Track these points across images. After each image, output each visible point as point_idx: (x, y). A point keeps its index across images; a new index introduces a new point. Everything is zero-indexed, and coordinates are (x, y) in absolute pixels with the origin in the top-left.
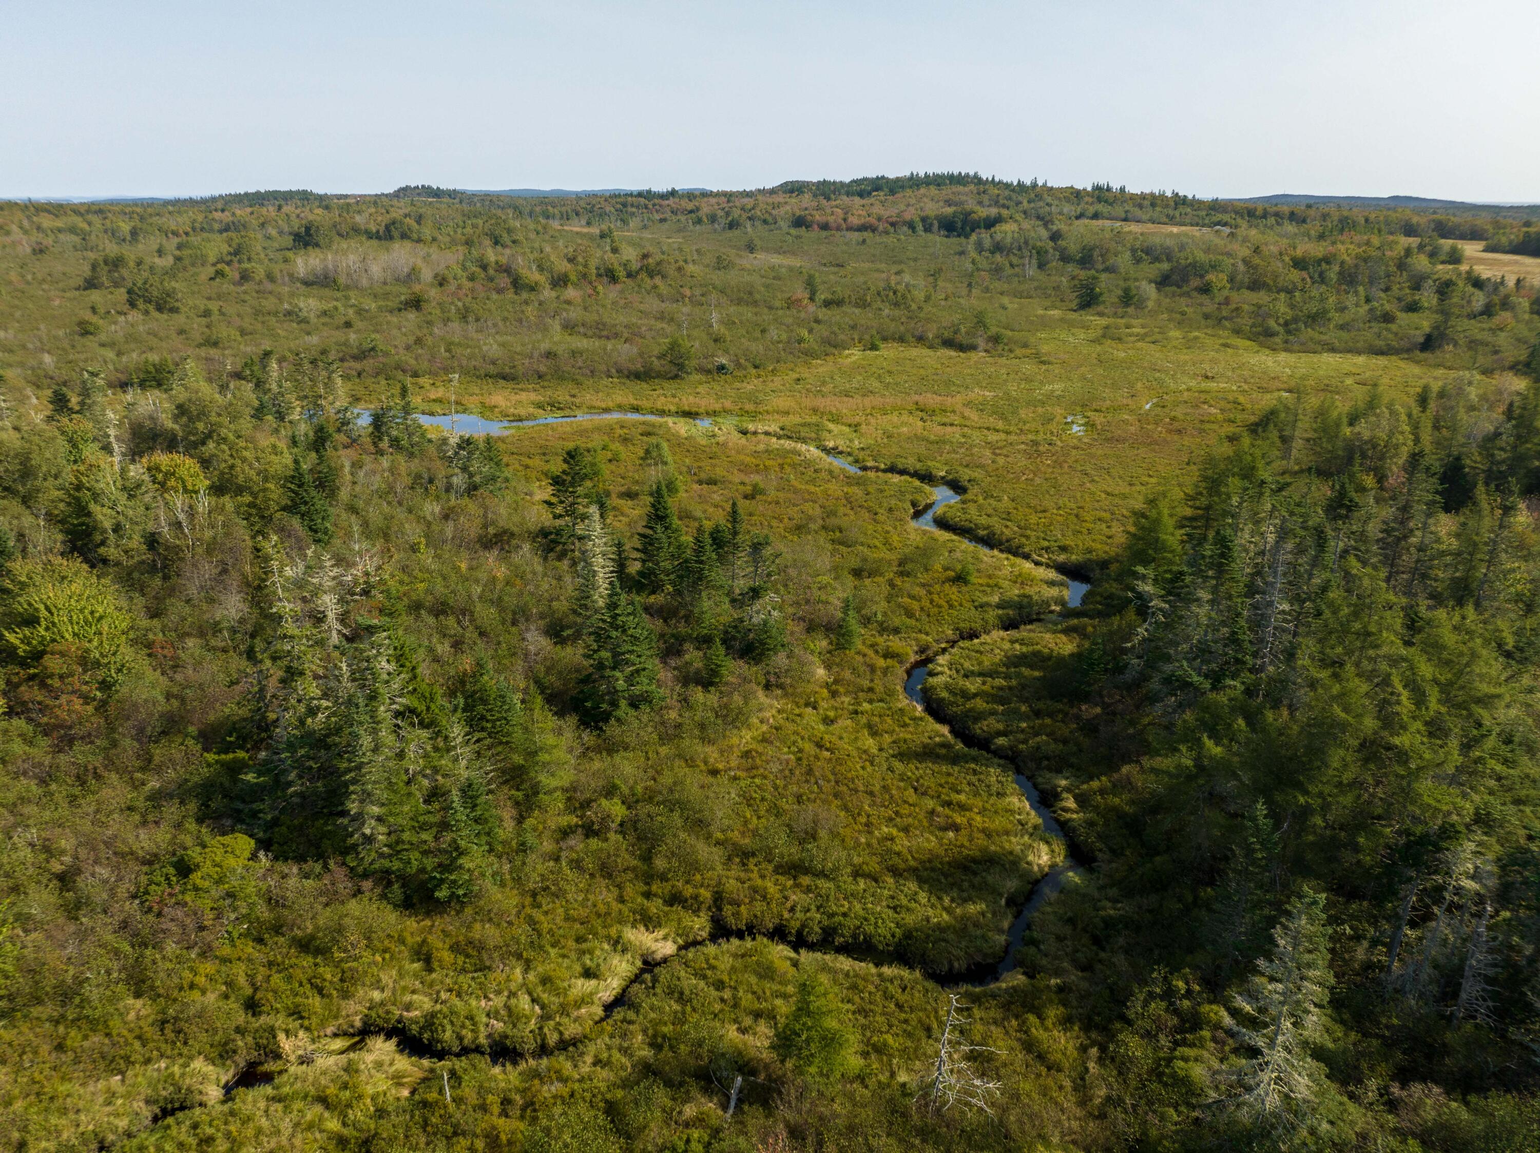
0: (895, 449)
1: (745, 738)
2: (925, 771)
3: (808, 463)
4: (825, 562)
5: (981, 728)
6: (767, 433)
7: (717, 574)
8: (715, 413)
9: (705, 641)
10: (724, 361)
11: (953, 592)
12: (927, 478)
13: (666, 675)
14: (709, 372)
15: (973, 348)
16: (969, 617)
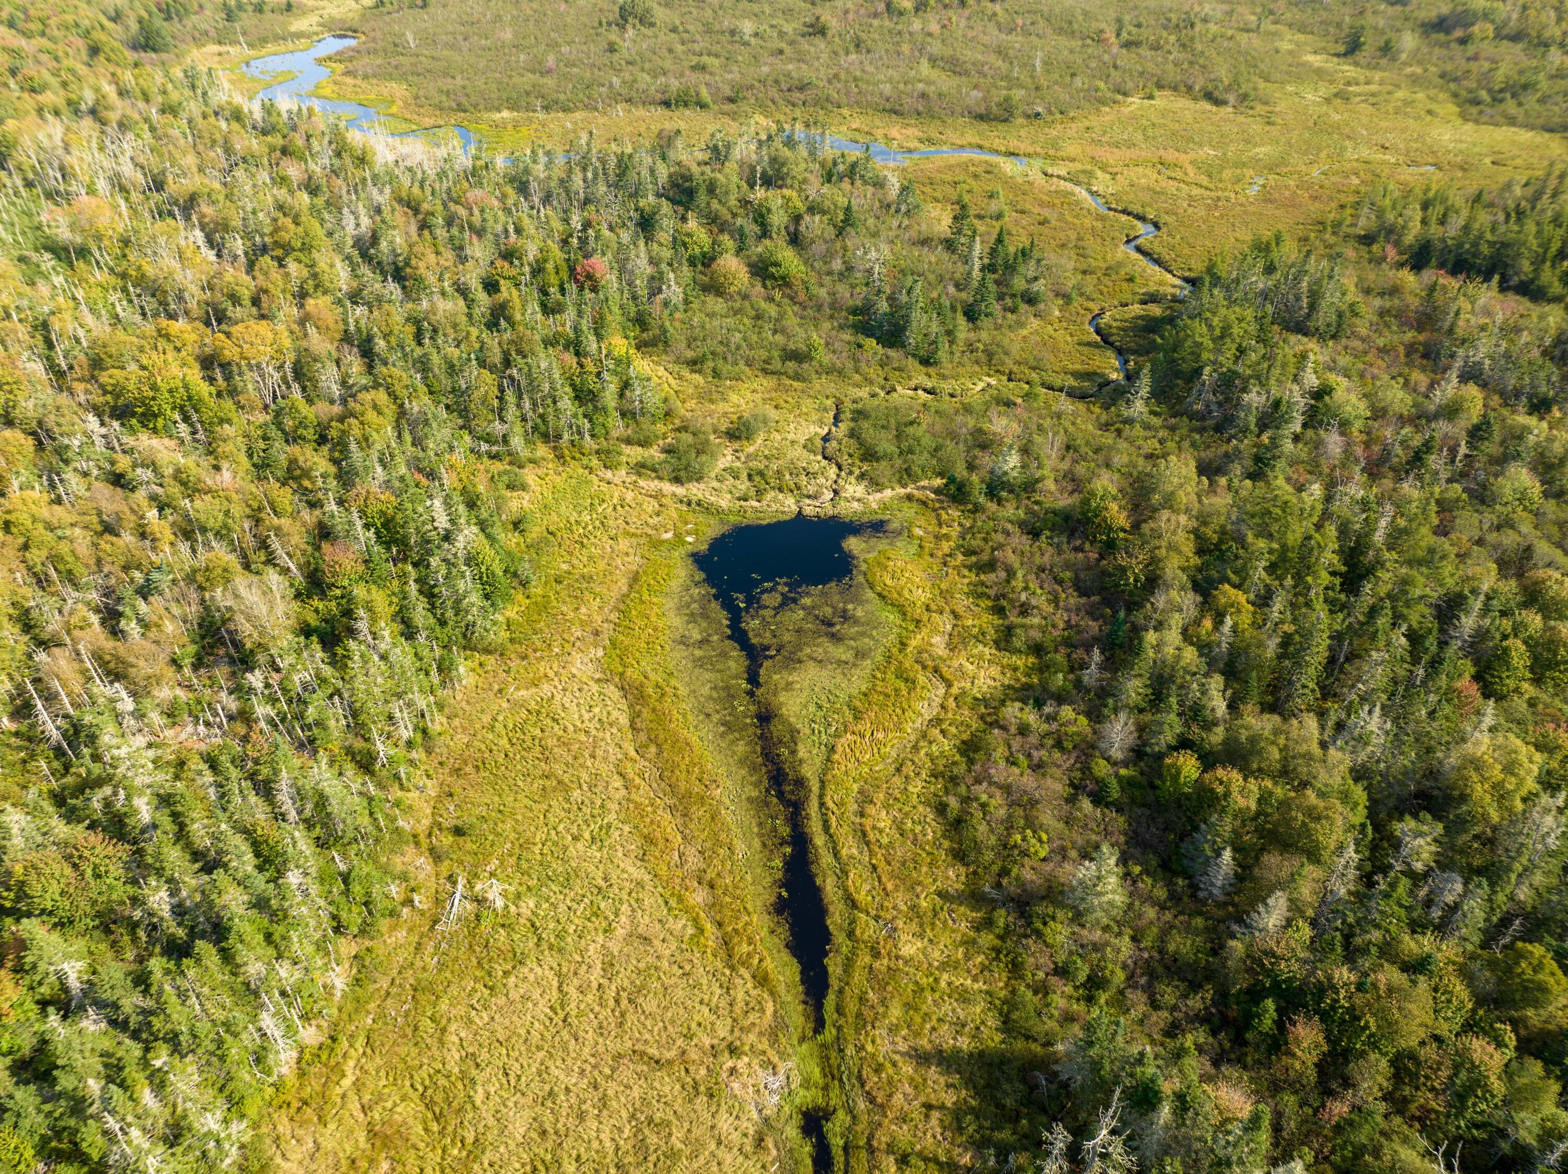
0: (1132, 197)
1: (1025, 332)
2: (1085, 350)
3: (1077, 203)
4: (1071, 265)
5: (1112, 339)
6: (1059, 177)
7: (1022, 269)
8: (1029, 155)
9: (1013, 296)
10: (1040, 110)
11: (1125, 285)
12: (1142, 218)
13: (998, 307)
14: (1029, 117)
15: (1224, 103)
16: (1128, 297)
